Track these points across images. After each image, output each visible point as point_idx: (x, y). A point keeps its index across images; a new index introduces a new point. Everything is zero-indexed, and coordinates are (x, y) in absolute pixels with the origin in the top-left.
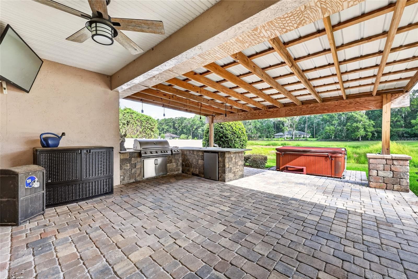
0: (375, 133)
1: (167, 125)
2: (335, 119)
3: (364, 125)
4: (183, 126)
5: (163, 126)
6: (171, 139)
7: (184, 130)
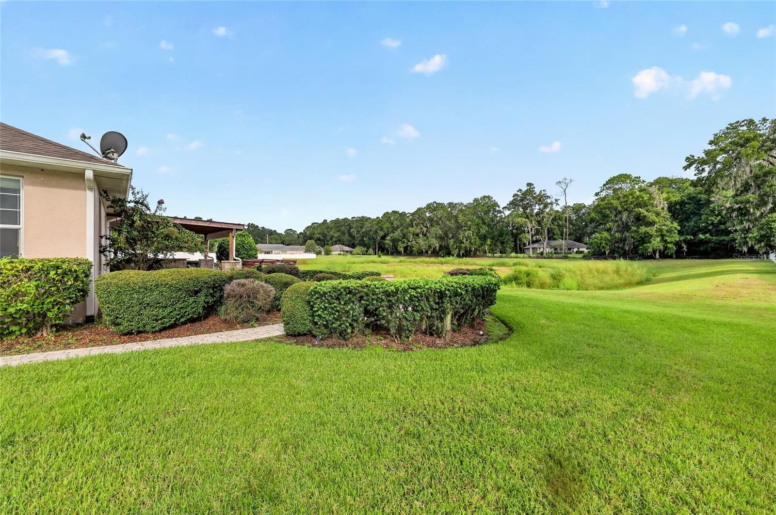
0: (683, 245)
1: (339, 231)
2: (610, 219)
3: (661, 230)
4: (363, 233)
5: (332, 233)
6: (340, 254)
7: (365, 239)
